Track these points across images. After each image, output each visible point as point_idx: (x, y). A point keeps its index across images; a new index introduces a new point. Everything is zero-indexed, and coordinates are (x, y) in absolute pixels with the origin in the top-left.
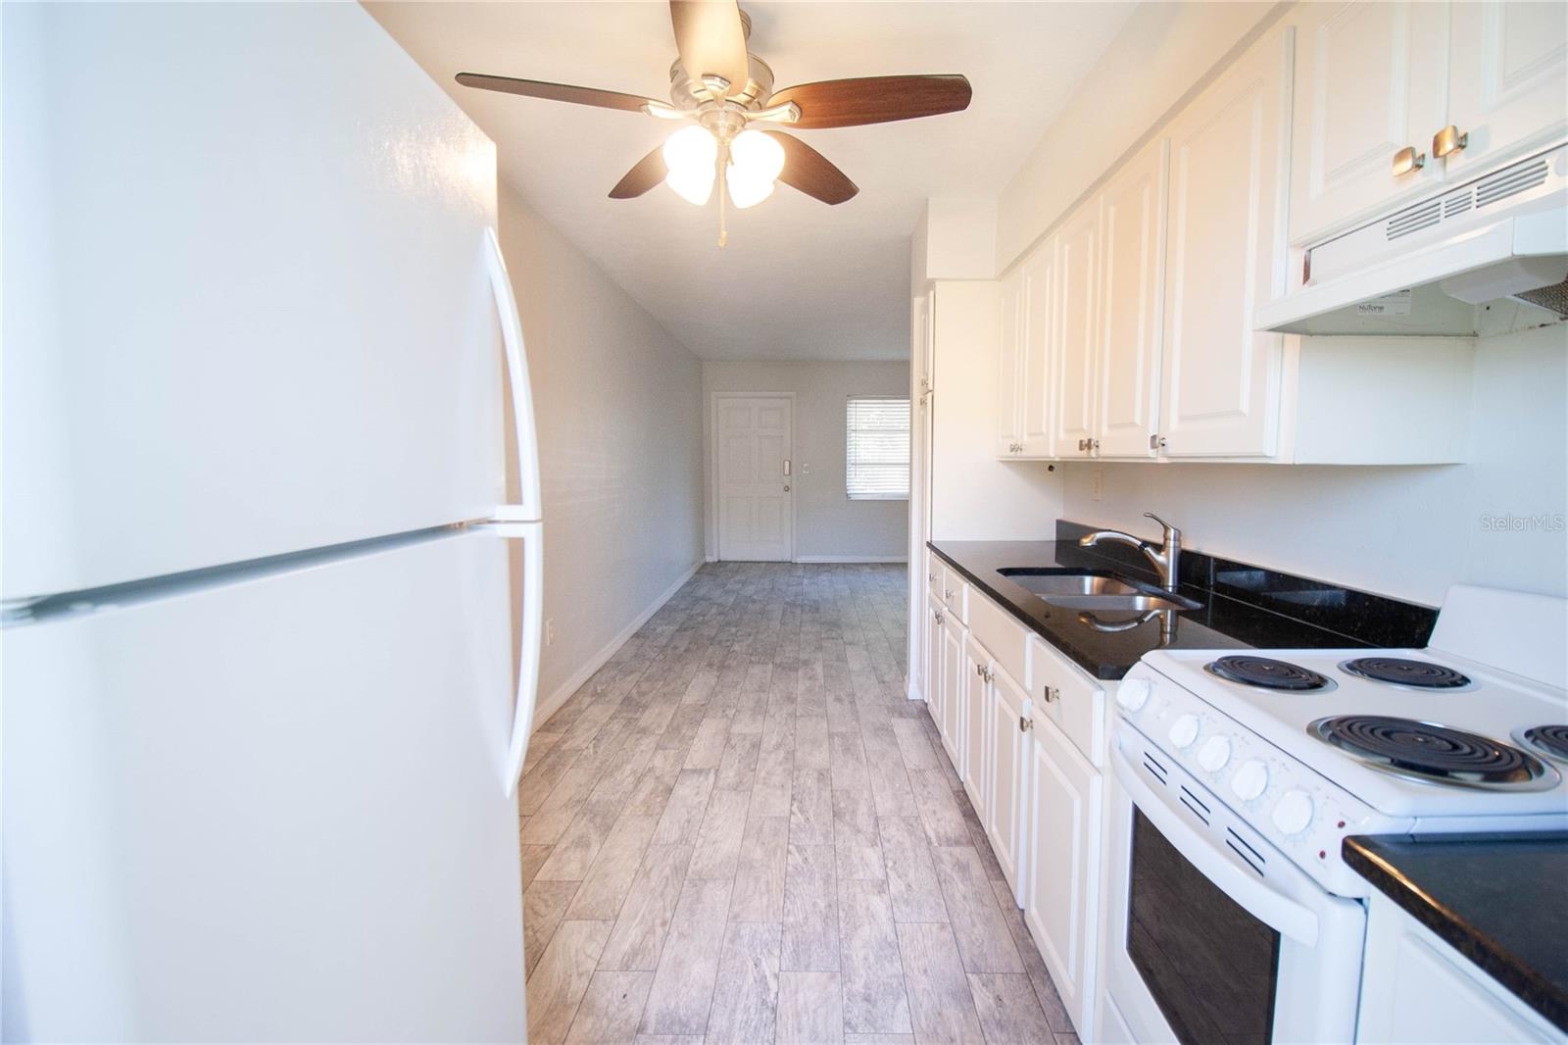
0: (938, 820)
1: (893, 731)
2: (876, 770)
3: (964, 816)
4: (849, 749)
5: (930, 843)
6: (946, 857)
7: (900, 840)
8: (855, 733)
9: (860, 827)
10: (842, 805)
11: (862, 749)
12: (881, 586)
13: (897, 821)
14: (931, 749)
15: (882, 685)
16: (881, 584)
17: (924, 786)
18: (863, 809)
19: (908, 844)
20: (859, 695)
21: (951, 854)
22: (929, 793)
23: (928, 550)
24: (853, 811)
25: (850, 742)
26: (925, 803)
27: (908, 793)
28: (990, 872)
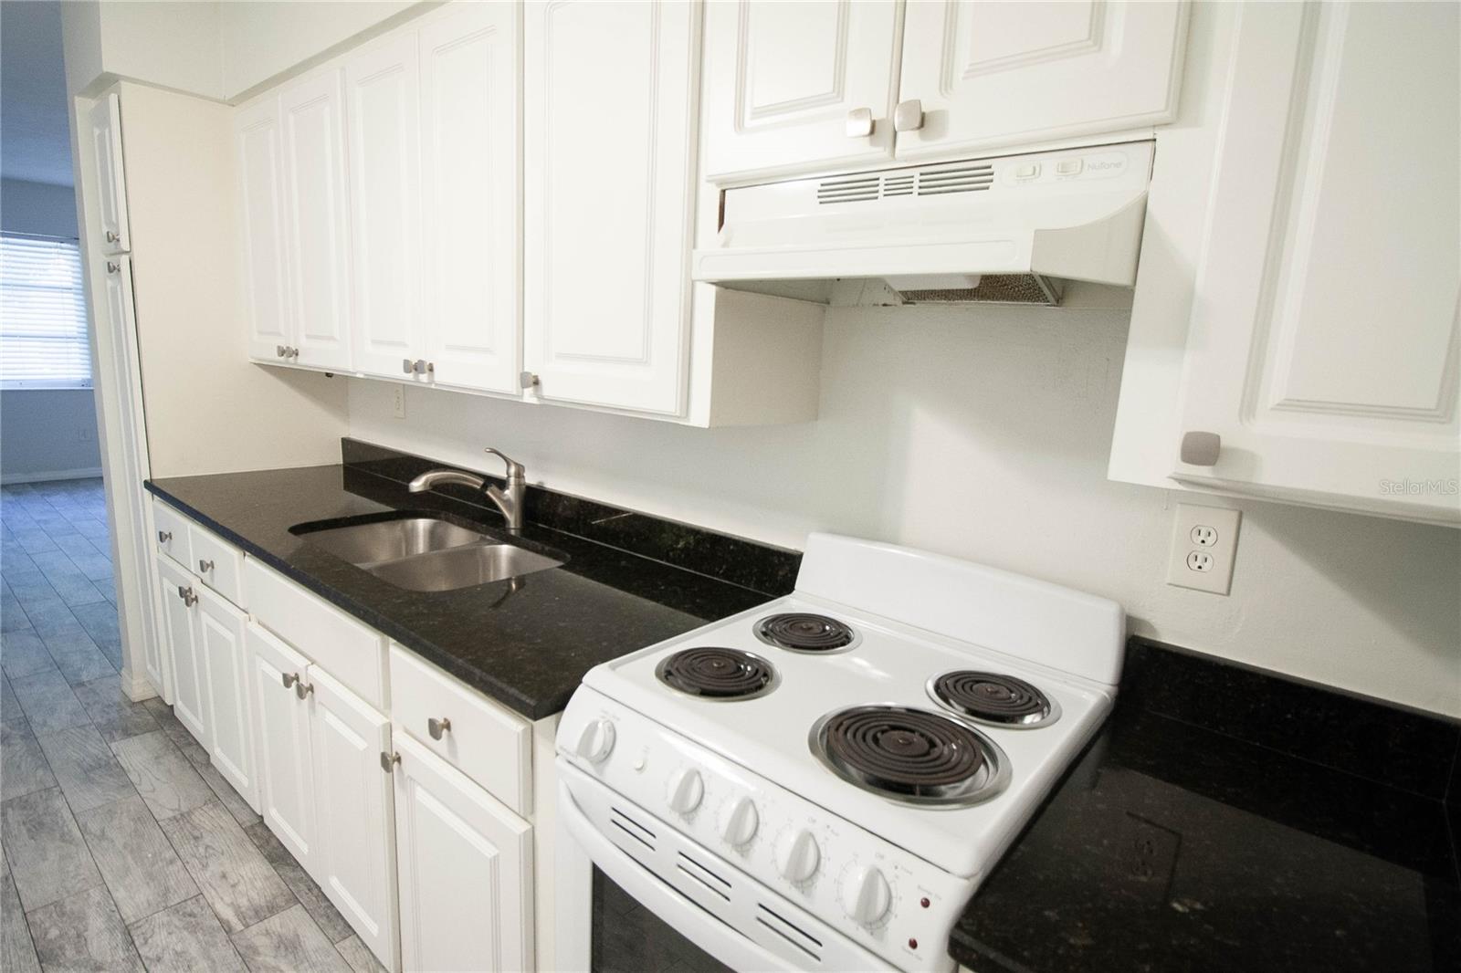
0: (233, 886)
1: (118, 764)
2: (105, 844)
3: (271, 862)
4: (41, 824)
5: (229, 930)
6: (261, 942)
7: (179, 948)
8: (48, 790)
9: (99, 959)
10: (54, 933)
11: (67, 815)
12: (38, 522)
13: (166, 919)
14: (191, 772)
15: (78, 691)
16: (37, 518)
17: (196, 838)
18: (96, 923)
19: (194, 949)
20: (38, 719)
21: (268, 933)
22: (207, 847)
23: (147, 493)
24: (79, 936)
25: (40, 810)
26: (205, 867)
27: (172, 862)
28: (330, 932)
